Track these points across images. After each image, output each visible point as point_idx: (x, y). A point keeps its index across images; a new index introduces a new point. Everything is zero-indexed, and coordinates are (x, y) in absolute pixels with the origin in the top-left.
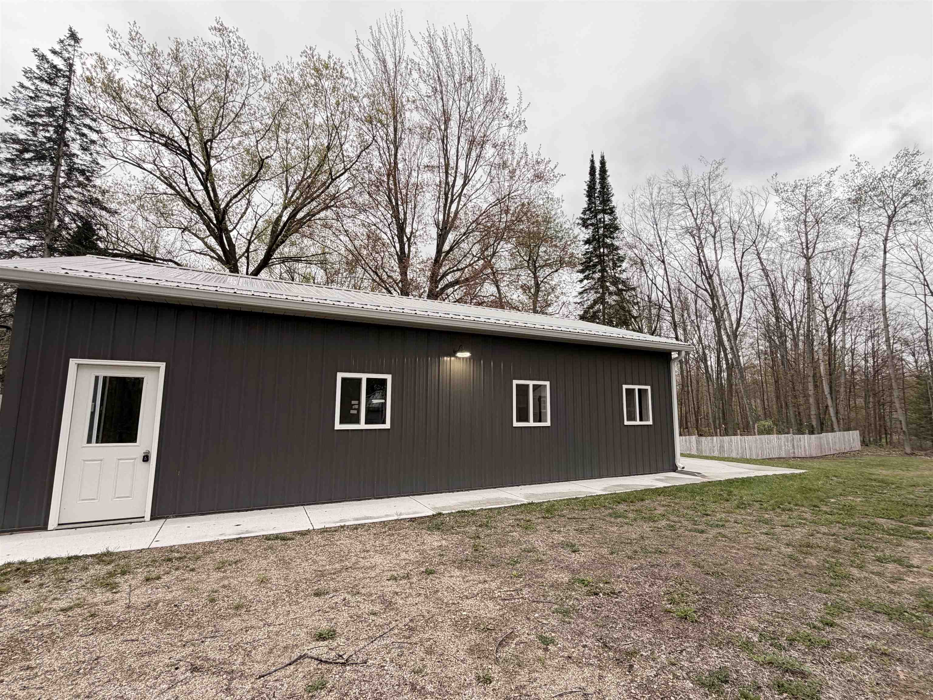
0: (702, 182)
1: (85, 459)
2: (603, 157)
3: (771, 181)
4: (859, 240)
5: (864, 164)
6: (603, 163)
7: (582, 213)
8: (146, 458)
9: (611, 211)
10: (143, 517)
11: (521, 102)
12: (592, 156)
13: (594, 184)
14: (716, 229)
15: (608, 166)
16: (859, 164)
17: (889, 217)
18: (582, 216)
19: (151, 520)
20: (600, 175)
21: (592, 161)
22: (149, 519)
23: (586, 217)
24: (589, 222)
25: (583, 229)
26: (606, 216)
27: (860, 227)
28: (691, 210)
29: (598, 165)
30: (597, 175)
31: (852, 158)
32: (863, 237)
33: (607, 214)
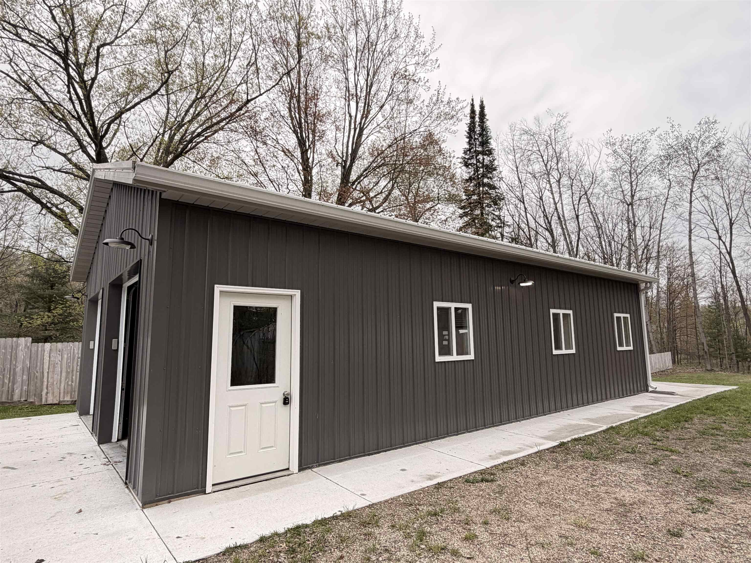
0: (548, 132)
1: (231, 404)
2: (482, 102)
3: (606, 136)
4: (669, 191)
5: (676, 127)
6: (482, 107)
7: (464, 153)
8: (286, 401)
9: (490, 152)
10: (288, 469)
11: (433, 43)
12: (473, 100)
13: (474, 127)
14: (560, 175)
15: (486, 111)
16: (673, 126)
17: (693, 172)
18: (463, 155)
19: (300, 470)
20: (479, 118)
21: (472, 105)
22: (297, 471)
23: (467, 157)
24: (470, 162)
25: (464, 168)
26: (485, 157)
27: (669, 180)
28: (542, 157)
29: (477, 109)
30: (477, 119)
31: (668, 120)
32: (671, 189)
33: (485, 155)
